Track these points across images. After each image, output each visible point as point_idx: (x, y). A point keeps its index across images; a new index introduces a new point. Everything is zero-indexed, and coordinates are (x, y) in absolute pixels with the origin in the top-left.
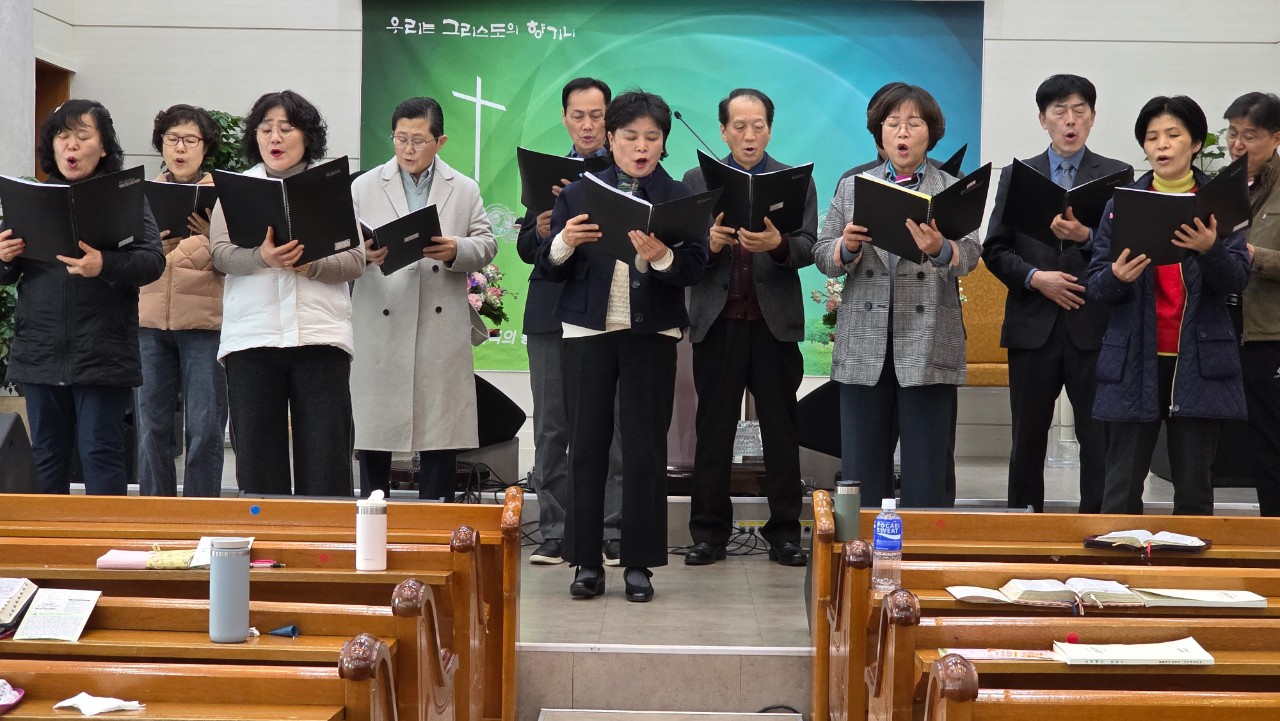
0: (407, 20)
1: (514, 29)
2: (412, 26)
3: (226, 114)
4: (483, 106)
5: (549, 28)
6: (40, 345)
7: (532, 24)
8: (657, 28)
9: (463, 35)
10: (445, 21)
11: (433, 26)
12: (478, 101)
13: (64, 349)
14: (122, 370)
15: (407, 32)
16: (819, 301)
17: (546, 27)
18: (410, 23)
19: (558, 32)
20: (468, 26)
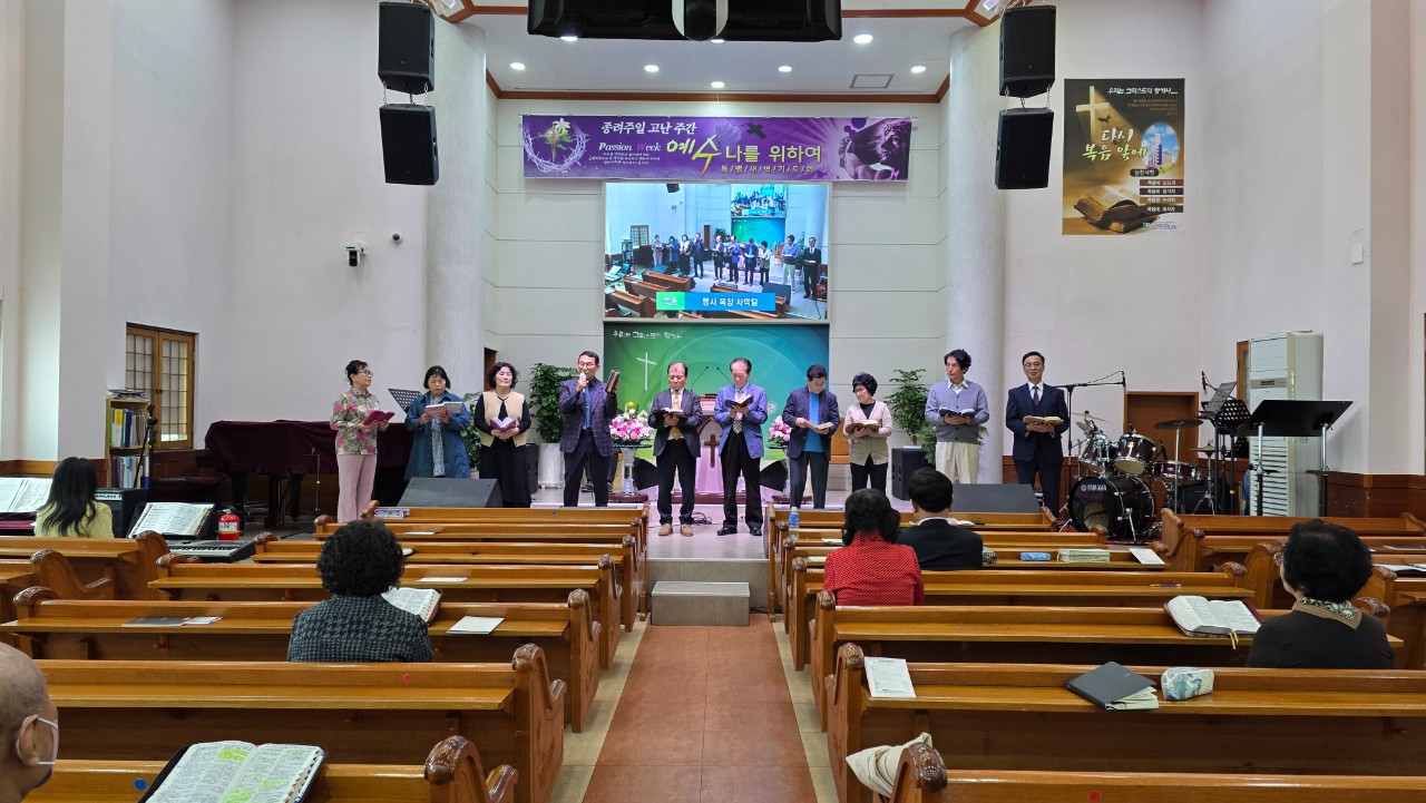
1: (659, 335)
4: (648, 363)
7: (666, 334)
8: (711, 335)
9: (641, 337)
10: (634, 332)
11: (630, 334)
12: (646, 361)
15: (620, 337)
17: (671, 335)
18: (621, 333)
20: (643, 334)
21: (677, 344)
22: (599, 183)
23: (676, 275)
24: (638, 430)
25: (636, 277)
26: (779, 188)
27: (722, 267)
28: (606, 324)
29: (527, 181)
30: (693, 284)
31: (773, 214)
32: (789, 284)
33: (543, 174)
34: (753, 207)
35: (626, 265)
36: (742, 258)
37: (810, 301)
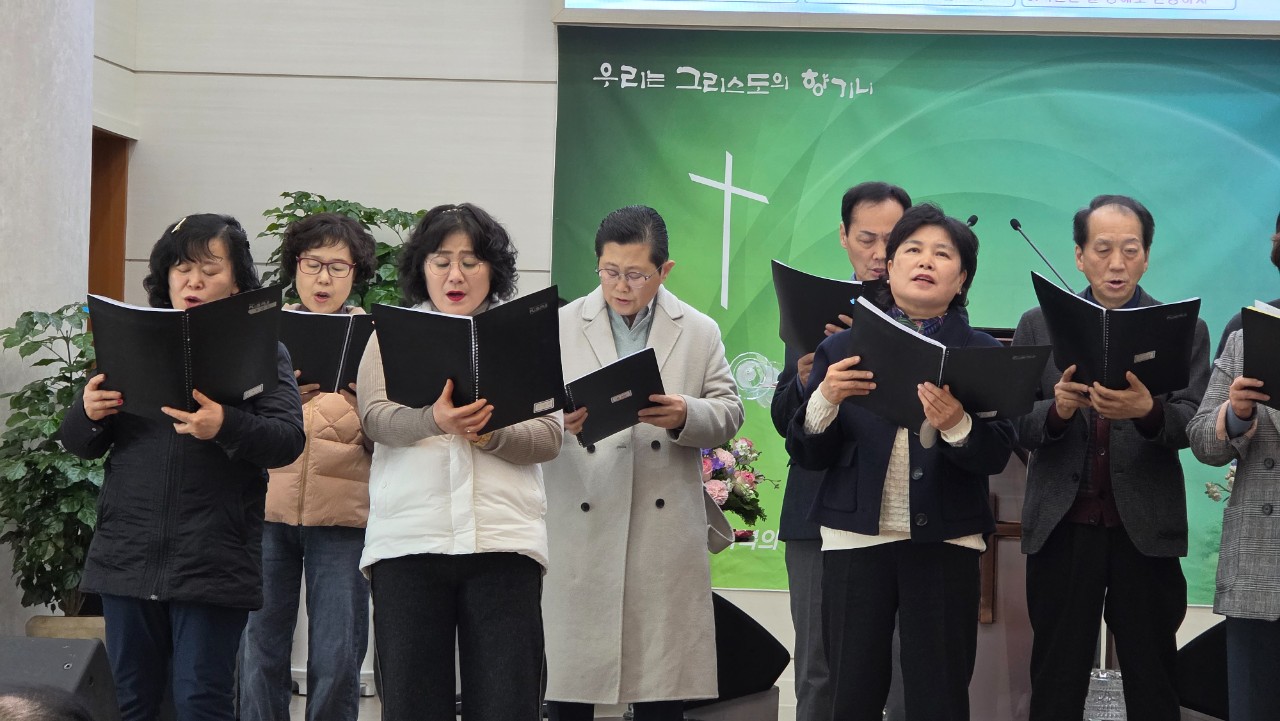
0: (624, 68)
1: (783, 82)
2: (632, 77)
3: (357, 205)
4: (734, 196)
5: (835, 81)
6: (130, 543)
7: (809, 75)
8: (998, 81)
9: (706, 89)
10: (680, 70)
11: (662, 76)
12: (728, 188)
13: (161, 551)
14: (235, 585)
15: (624, 84)
16: (1216, 499)
17: (830, 78)
19: (848, 88)
20: (715, 77)
28: (569, 35)
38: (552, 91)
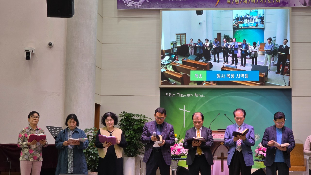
1: (192, 95)
3: (132, 114)
4: (185, 111)
7: (196, 94)
8: (222, 95)
9: (181, 96)
11: (175, 95)
15: (169, 96)
17: (199, 95)
18: (170, 94)
21: (202, 101)
22: (158, 11)
23: (201, 61)
24: (179, 150)
25: (178, 62)
26: (261, 12)
27: (228, 56)
28: (161, 89)
29: (119, 11)
30: (211, 66)
31: (257, 26)
32: (268, 66)
33: (128, 7)
34: (245, 23)
35: (173, 56)
36: (239, 51)
37: (280, 76)
38: (159, 97)
